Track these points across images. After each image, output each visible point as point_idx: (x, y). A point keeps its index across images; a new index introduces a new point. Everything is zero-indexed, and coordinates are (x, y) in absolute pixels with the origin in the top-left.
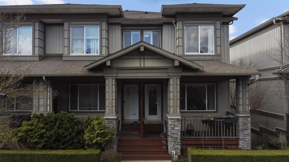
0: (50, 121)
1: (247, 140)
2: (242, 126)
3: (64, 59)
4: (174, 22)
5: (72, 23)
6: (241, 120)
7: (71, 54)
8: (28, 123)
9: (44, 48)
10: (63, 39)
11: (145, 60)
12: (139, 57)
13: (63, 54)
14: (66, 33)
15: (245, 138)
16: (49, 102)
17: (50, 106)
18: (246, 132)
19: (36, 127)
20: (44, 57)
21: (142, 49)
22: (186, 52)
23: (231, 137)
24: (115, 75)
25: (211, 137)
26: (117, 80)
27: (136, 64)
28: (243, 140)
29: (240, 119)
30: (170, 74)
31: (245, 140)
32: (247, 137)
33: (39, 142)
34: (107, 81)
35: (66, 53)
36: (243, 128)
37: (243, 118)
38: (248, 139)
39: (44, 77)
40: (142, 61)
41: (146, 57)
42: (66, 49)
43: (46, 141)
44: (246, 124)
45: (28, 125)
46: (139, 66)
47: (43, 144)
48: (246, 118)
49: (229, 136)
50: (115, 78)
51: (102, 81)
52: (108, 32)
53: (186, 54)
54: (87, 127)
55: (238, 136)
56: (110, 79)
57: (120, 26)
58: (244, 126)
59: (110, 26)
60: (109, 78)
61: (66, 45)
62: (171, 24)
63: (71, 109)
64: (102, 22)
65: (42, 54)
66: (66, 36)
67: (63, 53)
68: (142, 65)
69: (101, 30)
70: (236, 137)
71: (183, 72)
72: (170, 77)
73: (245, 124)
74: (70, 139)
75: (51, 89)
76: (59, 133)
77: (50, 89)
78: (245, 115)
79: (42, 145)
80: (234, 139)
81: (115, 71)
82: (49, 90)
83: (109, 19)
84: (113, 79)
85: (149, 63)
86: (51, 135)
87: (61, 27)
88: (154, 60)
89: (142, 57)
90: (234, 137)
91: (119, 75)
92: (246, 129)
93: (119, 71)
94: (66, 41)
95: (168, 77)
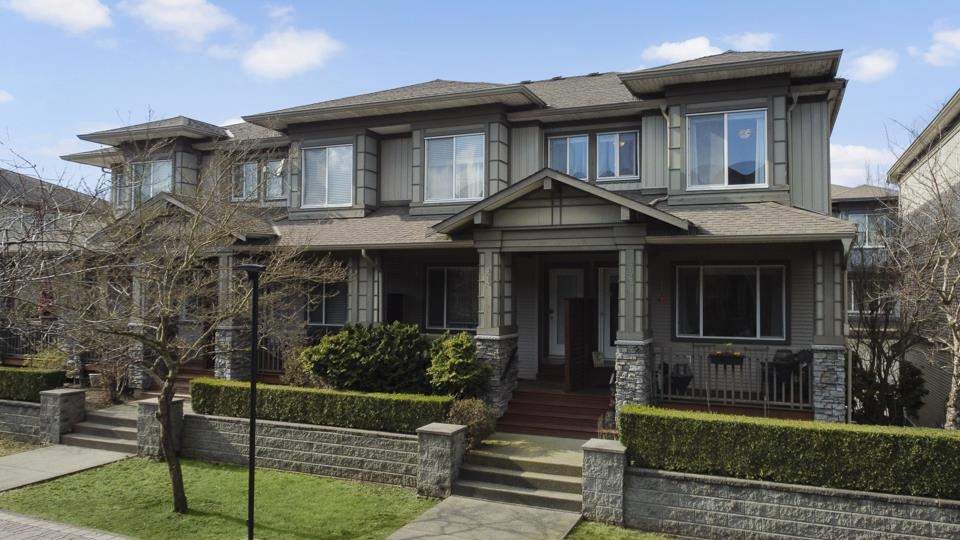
0: (371, 338)
1: (835, 413)
2: (819, 374)
3: (412, 211)
4: (663, 108)
5: (428, 131)
6: (818, 358)
7: (426, 202)
8: (331, 338)
9: (378, 190)
10: (410, 168)
11: (563, 208)
12: (549, 203)
13: (410, 201)
14: (416, 153)
15: (829, 406)
16: (378, 303)
17: (378, 310)
18: (833, 393)
19: (345, 346)
20: (376, 208)
21: (548, 186)
22: (692, 184)
23: (792, 404)
24: (498, 244)
25: (738, 400)
26: (502, 255)
27: (542, 218)
28: (823, 413)
29: (816, 355)
30: (618, 241)
31: (830, 413)
32: (834, 406)
33: (349, 376)
34: (482, 257)
35: (416, 199)
36: (824, 380)
37: (824, 355)
38: (838, 410)
39: (363, 251)
40: (557, 211)
41: (565, 202)
42: (417, 189)
43: (360, 375)
44: (832, 371)
45: (332, 342)
46: (550, 223)
47: (355, 379)
48: (834, 354)
49: (788, 400)
50: (498, 250)
51: (472, 259)
52: (509, 146)
53: (690, 188)
54: (438, 353)
55: (812, 402)
56: (489, 253)
57: (537, 128)
58: (827, 374)
59: (514, 130)
60: (485, 251)
61: (417, 180)
62: (657, 112)
63: (430, 324)
64: (490, 123)
65: (372, 202)
66: (417, 162)
67: (409, 198)
68: (557, 221)
69: (488, 143)
70: (805, 405)
71: (649, 234)
72: (619, 247)
73: (829, 370)
74: (405, 375)
75: (380, 275)
76: (382, 361)
77: (378, 276)
78: (830, 347)
79: (353, 381)
80: (801, 409)
81: (498, 235)
82: (376, 279)
83: (509, 115)
84: (493, 253)
85: (573, 216)
86: (368, 363)
87: (405, 141)
88: (583, 207)
89: (557, 203)
90: (801, 405)
91: (506, 244)
92: (834, 385)
93: (507, 236)
94: (417, 171)
95: (614, 248)
